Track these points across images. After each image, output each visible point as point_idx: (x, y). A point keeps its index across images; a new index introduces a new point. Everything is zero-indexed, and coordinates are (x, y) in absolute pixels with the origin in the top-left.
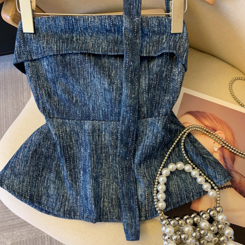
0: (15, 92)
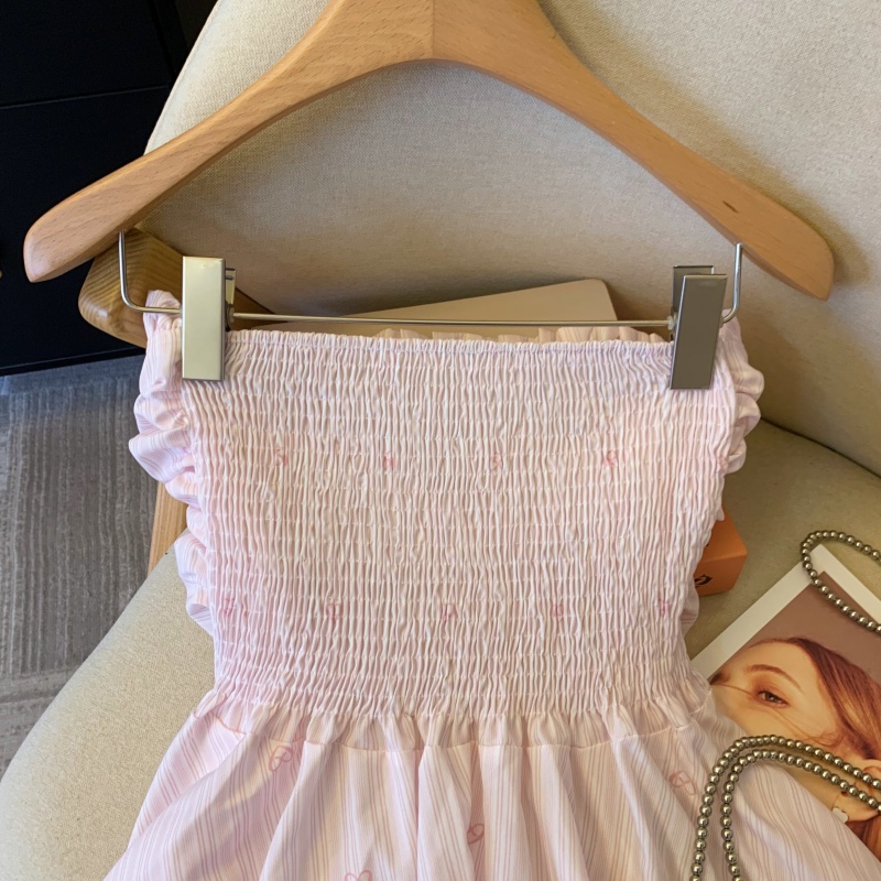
0: (83, 498)
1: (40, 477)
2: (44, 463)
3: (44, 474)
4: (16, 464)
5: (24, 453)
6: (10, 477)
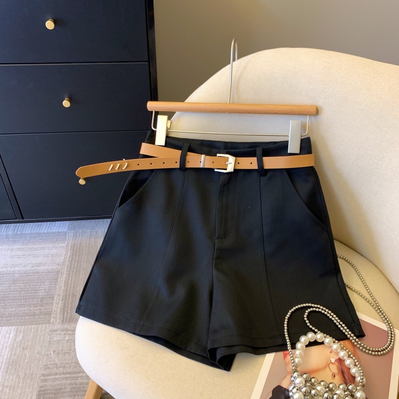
1: (75, 258)
2: (78, 254)
3: (77, 257)
4: (67, 253)
5: (70, 250)
6: (65, 258)
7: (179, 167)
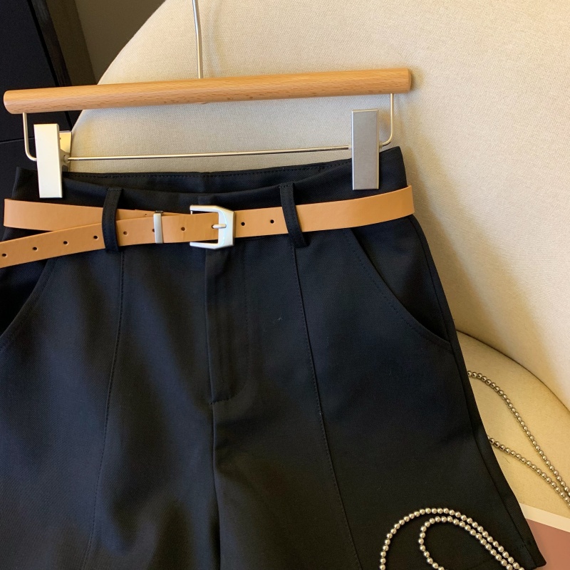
7: (104, 247)
